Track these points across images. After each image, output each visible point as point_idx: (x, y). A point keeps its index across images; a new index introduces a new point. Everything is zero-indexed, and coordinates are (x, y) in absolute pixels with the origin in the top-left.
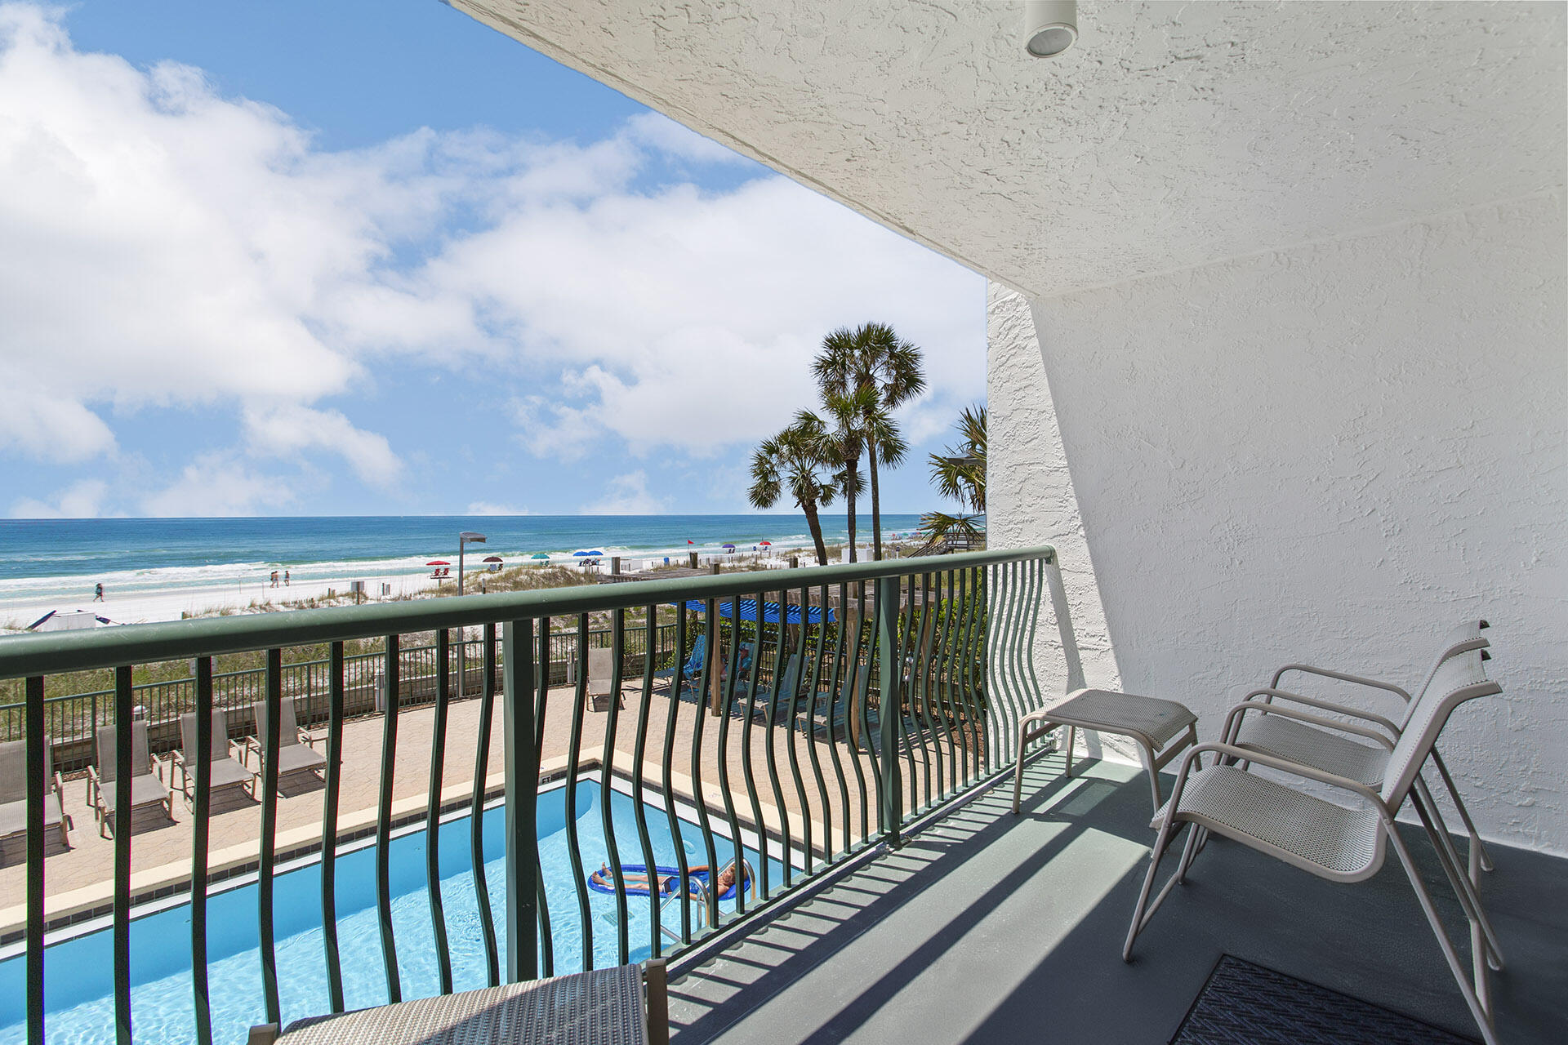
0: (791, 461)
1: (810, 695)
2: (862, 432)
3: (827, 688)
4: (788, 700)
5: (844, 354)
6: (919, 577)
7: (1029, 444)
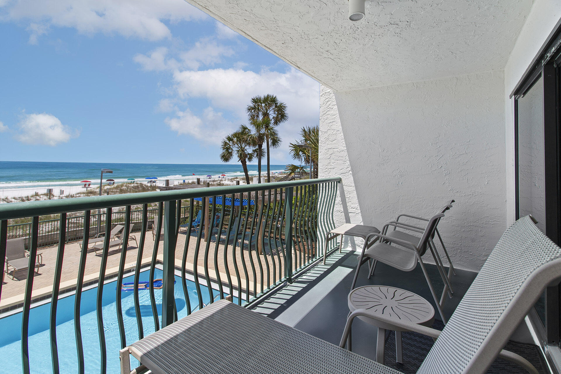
0: (237, 144)
1: (243, 233)
2: (264, 134)
3: (249, 230)
4: (234, 235)
5: (258, 105)
6: (279, 190)
7: (333, 142)
